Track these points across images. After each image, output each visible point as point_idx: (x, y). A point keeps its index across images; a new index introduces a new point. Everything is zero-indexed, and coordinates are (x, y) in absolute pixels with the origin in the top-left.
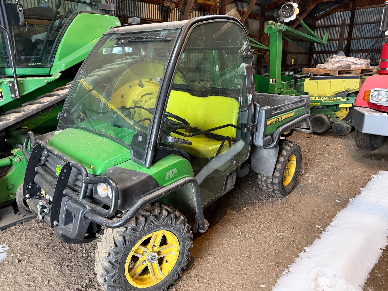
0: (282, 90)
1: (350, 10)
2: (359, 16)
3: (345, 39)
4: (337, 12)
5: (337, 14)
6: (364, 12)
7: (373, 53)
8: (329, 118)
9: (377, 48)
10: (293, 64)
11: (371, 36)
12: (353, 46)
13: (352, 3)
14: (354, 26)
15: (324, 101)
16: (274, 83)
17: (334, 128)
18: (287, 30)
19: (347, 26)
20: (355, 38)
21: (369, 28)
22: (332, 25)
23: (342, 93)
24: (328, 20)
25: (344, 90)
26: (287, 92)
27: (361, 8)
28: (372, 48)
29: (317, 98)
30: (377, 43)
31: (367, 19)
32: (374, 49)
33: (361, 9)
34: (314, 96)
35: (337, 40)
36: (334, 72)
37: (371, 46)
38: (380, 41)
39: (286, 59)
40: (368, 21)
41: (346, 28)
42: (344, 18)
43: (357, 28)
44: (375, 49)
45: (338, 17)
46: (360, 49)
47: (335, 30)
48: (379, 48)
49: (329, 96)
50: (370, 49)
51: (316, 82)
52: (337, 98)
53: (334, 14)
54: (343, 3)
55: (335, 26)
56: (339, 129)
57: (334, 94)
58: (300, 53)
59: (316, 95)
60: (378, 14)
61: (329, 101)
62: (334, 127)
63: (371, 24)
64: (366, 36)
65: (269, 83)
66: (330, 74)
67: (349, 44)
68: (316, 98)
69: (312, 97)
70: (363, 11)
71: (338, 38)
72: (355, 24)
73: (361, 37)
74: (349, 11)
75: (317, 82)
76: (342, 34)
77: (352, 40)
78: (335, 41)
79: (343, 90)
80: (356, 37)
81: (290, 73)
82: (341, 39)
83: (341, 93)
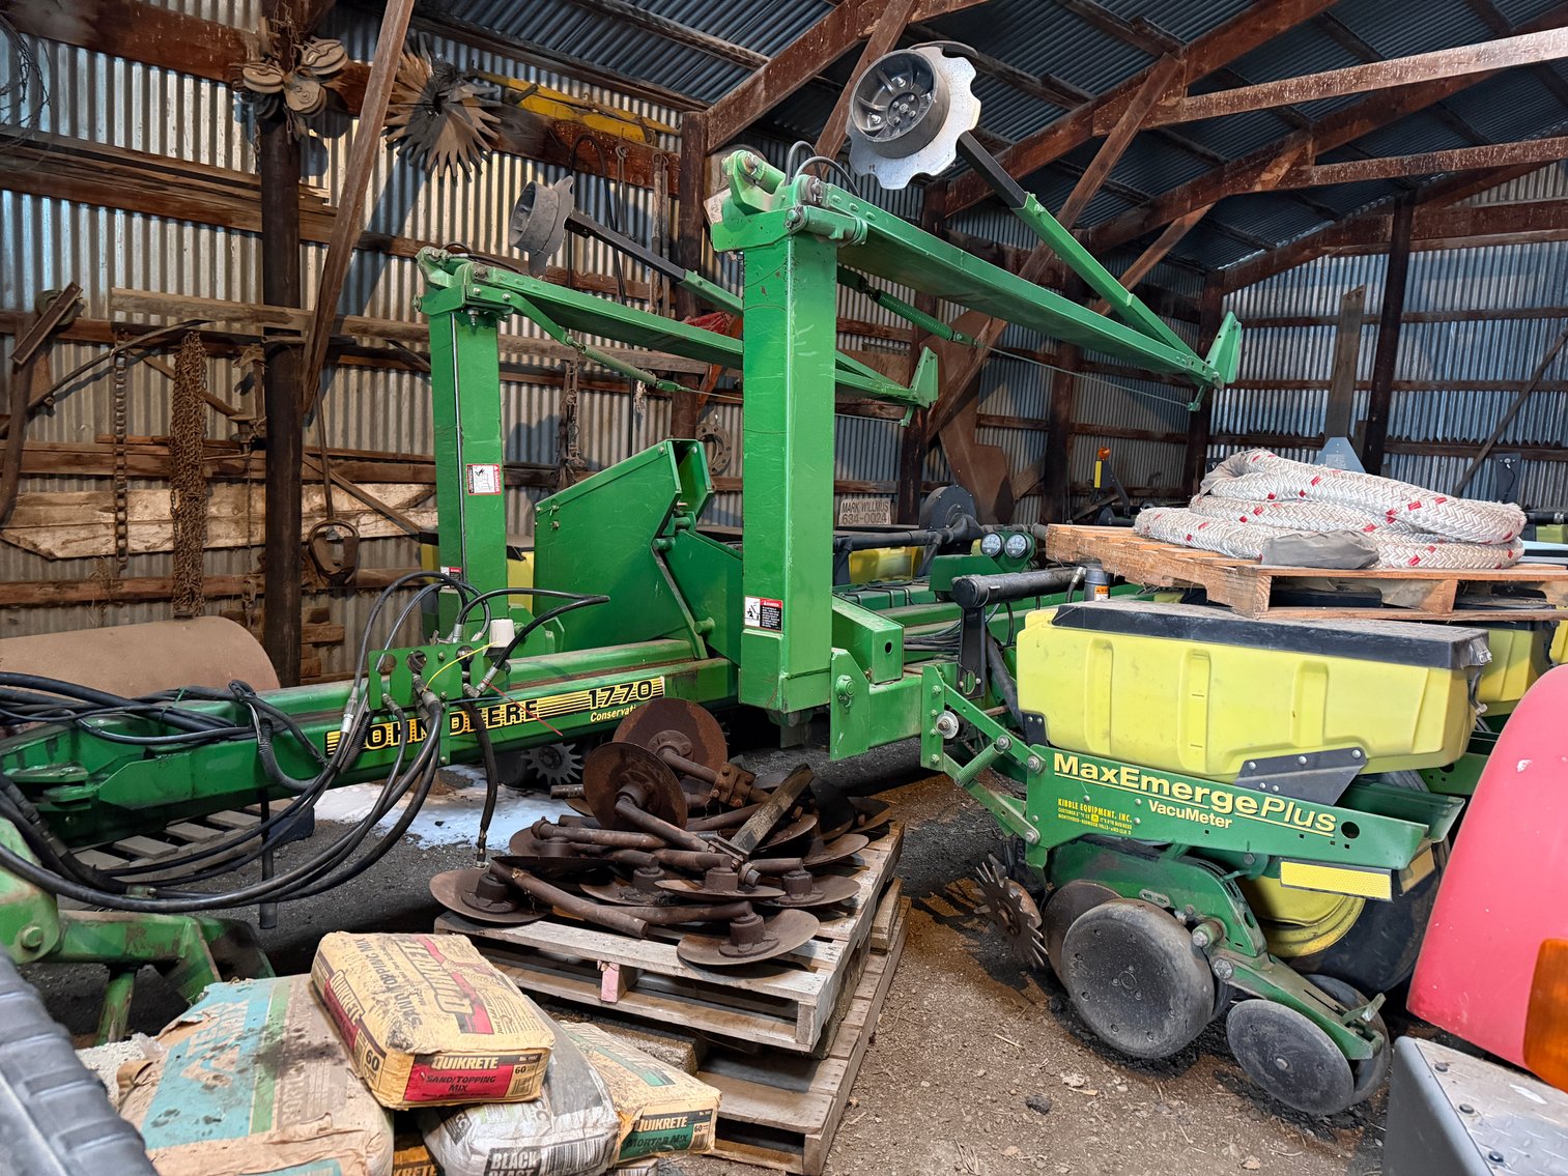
0: (843, 682)
1: (1384, 253)
2: (1426, 282)
3: (1363, 386)
4: (1320, 259)
5: (1319, 265)
6: (1449, 264)
7: (1507, 460)
8: (1204, 954)
9: (1519, 439)
10: (1097, 484)
11: (1491, 377)
12: (1399, 420)
13: (1390, 219)
14: (1404, 326)
15: (1164, 810)
16: (773, 627)
17: (1248, 1039)
18: (872, 232)
19: (1368, 324)
20: (1409, 382)
21: (1479, 337)
22: (1300, 315)
23: (1303, 767)
24: (1281, 294)
25: (1317, 746)
26: (894, 695)
27: (1436, 242)
28: (1497, 435)
29: (1109, 774)
30: (1523, 412)
31: (1466, 297)
32: (1505, 441)
33: (1434, 249)
34: (1085, 756)
35: (1323, 385)
36: (1234, 579)
37: (1493, 428)
38: (1533, 406)
39: (1064, 460)
40: (1474, 306)
41: (1364, 331)
42: (1354, 287)
43: (1419, 335)
44: (1510, 441)
45: (1325, 278)
46: (1435, 438)
47: (1311, 340)
48: (1529, 438)
49: (1202, 770)
50: (1485, 441)
51: (1097, 643)
52: (1266, 807)
53: (1305, 266)
54: (1351, 215)
55: (1310, 321)
56: (1282, 1063)
57: (1236, 766)
58: (1143, 436)
59: (1099, 747)
60: (1522, 278)
61: (1204, 818)
62: (1241, 1033)
63: (1489, 323)
64: (1464, 377)
65: (742, 626)
66: (1210, 597)
67: (1379, 410)
68: (1100, 774)
69: (1073, 760)
70: (1447, 256)
71: (1328, 377)
72: (1406, 316)
73: (1438, 377)
74: (1377, 254)
75: (1109, 646)
76: (1344, 362)
77: (1395, 393)
78: (1311, 393)
79: (1309, 742)
80: (1414, 377)
81: (1012, 540)
82: (1341, 380)
83: (1290, 762)
